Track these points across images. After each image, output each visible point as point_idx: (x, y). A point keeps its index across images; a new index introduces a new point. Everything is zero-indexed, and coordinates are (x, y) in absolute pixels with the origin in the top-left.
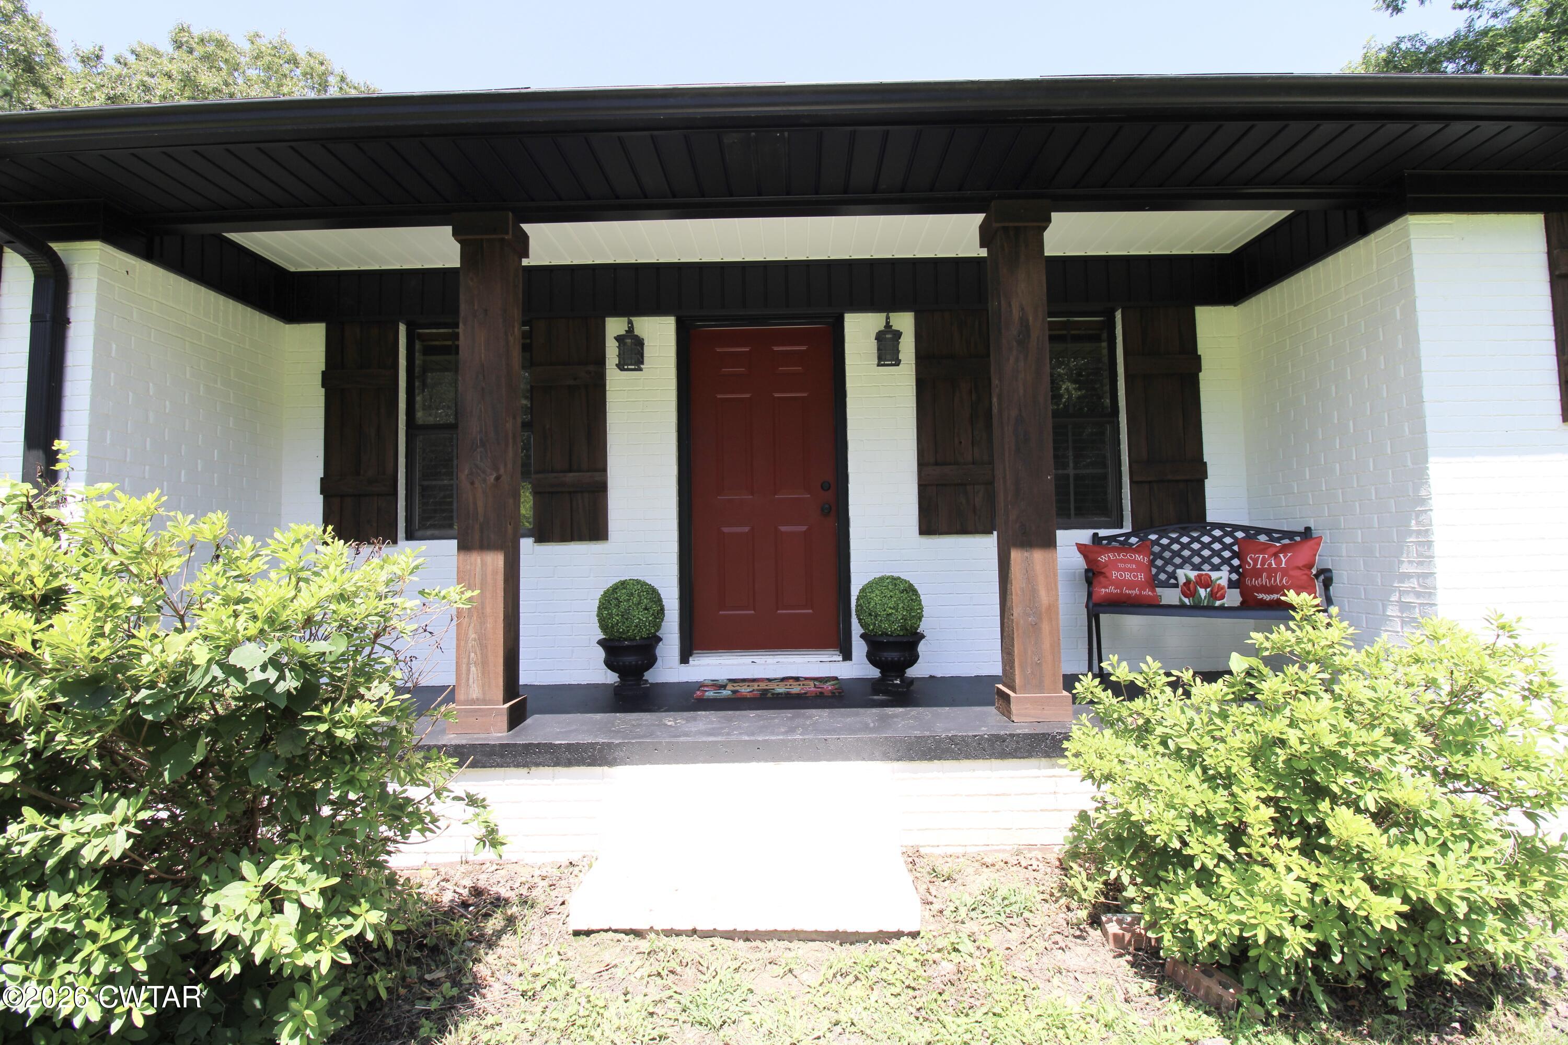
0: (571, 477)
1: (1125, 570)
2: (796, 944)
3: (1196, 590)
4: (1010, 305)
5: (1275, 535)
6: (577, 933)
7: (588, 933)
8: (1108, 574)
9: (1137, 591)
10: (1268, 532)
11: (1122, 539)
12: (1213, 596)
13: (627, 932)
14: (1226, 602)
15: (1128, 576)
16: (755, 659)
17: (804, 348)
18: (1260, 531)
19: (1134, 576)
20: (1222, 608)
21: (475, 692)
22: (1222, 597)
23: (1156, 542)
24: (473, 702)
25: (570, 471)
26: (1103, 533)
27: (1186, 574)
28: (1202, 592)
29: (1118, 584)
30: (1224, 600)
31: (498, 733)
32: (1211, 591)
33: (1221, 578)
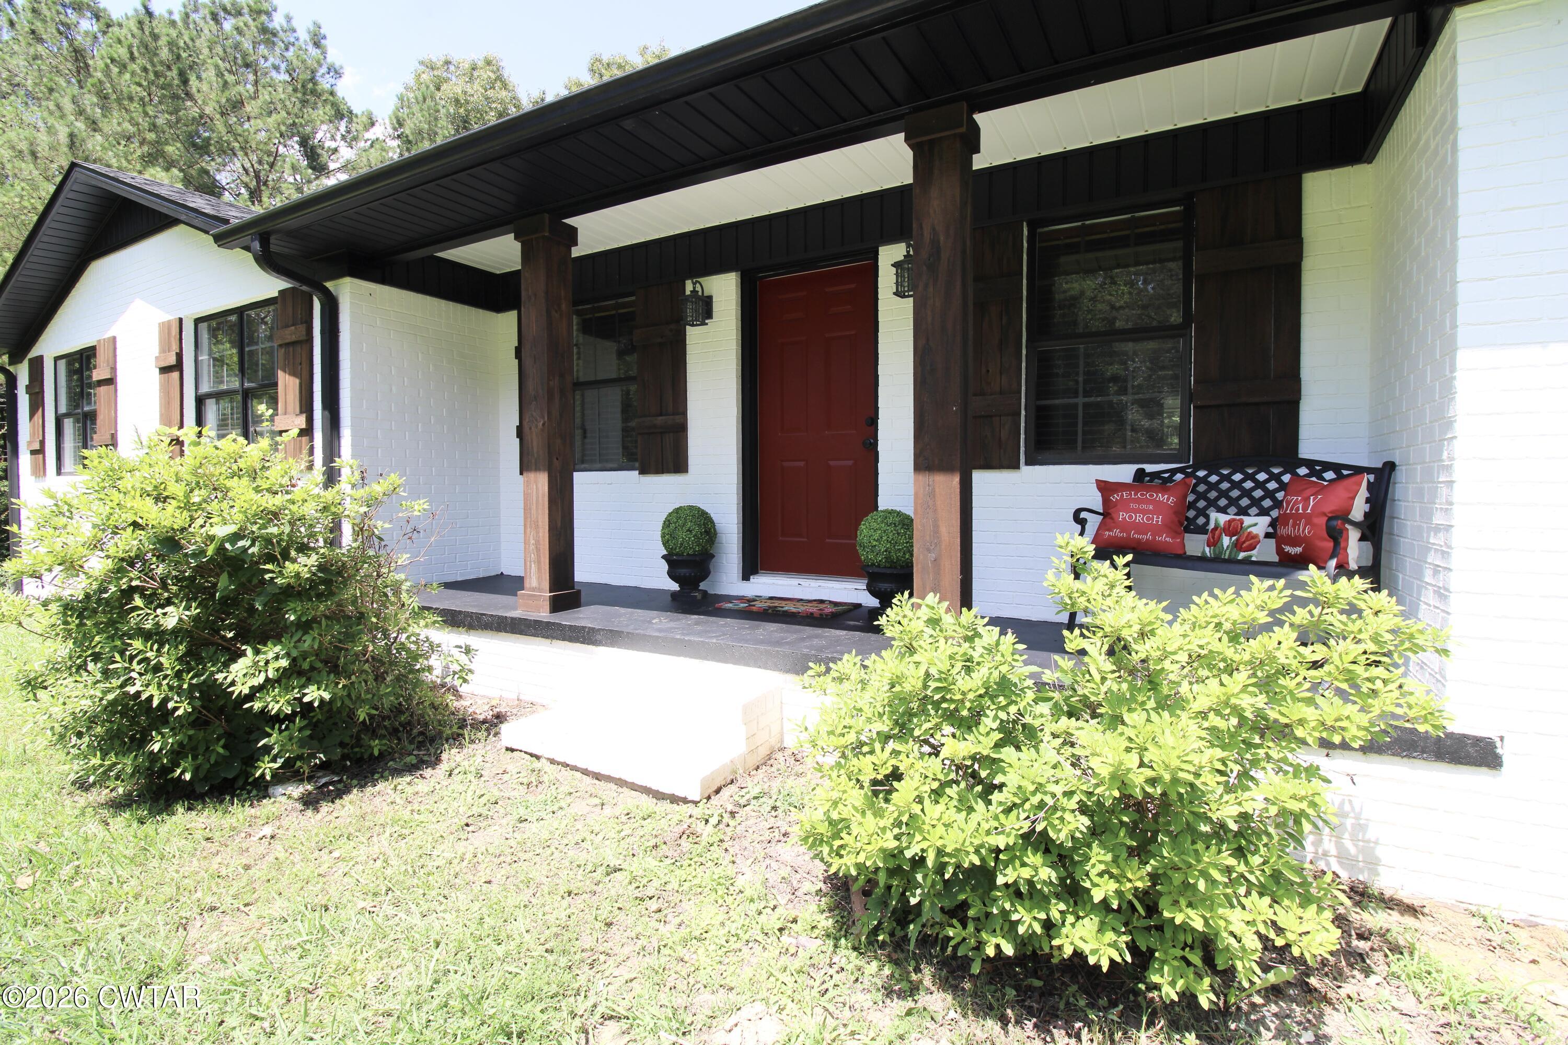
0: (660, 420)
1: (1136, 511)
2: (625, 790)
3: (1220, 537)
4: (921, 228)
5: (1345, 472)
6: (507, 749)
7: (512, 750)
8: (1114, 515)
9: (1149, 536)
10: (1336, 467)
11: (1166, 475)
12: (1238, 546)
13: (532, 755)
14: (1255, 555)
15: (1139, 518)
16: (802, 581)
17: (853, 286)
18: (1327, 466)
19: (1148, 519)
20: (1247, 561)
21: (534, 583)
22: (1252, 548)
23: (1204, 480)
24: (533, 589)
25: (661, 415)
26: (1150, 468)
27: (1218, 518)
28: (1226, 541)
29: (1124, 526)
30: (1254, 552)
31: (543, 614)
32: (1237, 540)
33: (1256, 524)
